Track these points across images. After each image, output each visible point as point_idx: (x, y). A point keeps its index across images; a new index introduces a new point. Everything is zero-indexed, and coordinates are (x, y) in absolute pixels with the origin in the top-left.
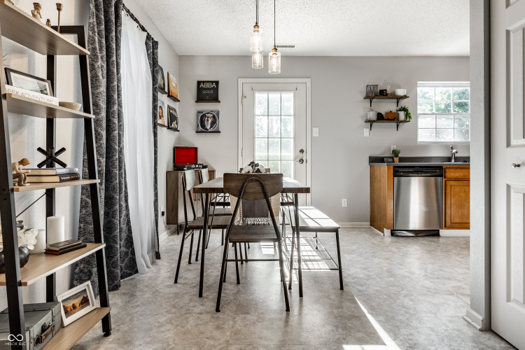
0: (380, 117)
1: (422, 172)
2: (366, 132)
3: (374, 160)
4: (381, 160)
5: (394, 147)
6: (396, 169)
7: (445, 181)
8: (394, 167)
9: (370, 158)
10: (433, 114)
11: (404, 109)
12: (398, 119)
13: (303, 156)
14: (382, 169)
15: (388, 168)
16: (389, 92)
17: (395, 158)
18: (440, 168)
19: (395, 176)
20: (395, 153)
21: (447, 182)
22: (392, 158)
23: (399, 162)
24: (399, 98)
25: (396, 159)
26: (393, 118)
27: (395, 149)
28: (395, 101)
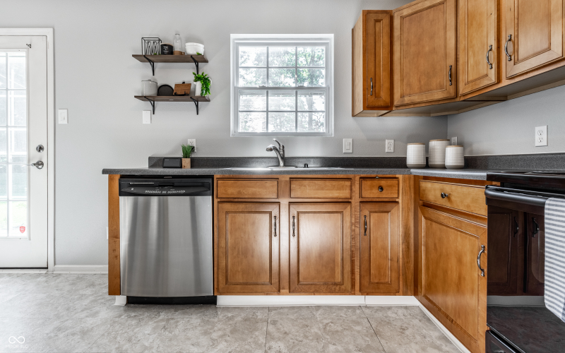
0: (165, 92)
2: (146, 115)
3: (156, 163)
5: (192, 141)
7: (218, 204)
9: (150, 159)
10: (263, 89)
11: (200, 78)
13: (42, 156)
15: (111, 179)
16: (177, 48)
17: (184, 160)
20: (186, 151)
22: (181, 159)
23: (192, 167)
27: (194, 144)
28: (193, 64)
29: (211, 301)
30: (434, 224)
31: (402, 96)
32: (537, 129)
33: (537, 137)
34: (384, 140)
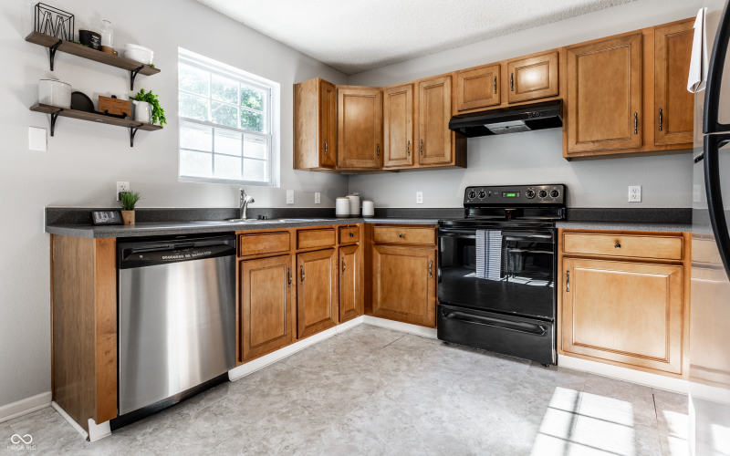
0: (82, 105)
1: (193, 248)
2: (37, 138)
3: (63, 219)
4: (83, 218)
5: (124, 185)
6: (125, 246)
7: (240, 262)
8: (119, 241)
9: (49, 211)
10: (207, 123)
11: (149, 99)
12: (134, 117)
14: (82, 247)
15: (101, 245)
16: (107, 44)
17: (125, 213)
18: (230, 234)
19: (120, 265)
20: (127, 200)
21: (244, 264)
22: (118, 211)
23: (138, 223)
24: (136, 70)
25: (130, 216)
26: (120, 114)
27: (127, 189)
28: (127, 73)
29: (222, 381)
30: (389, 256)
31: (344, 159)
32: (418, 193)
33: (418, 198)
34: (314, 193)
